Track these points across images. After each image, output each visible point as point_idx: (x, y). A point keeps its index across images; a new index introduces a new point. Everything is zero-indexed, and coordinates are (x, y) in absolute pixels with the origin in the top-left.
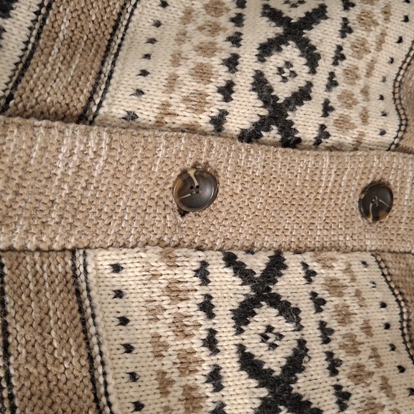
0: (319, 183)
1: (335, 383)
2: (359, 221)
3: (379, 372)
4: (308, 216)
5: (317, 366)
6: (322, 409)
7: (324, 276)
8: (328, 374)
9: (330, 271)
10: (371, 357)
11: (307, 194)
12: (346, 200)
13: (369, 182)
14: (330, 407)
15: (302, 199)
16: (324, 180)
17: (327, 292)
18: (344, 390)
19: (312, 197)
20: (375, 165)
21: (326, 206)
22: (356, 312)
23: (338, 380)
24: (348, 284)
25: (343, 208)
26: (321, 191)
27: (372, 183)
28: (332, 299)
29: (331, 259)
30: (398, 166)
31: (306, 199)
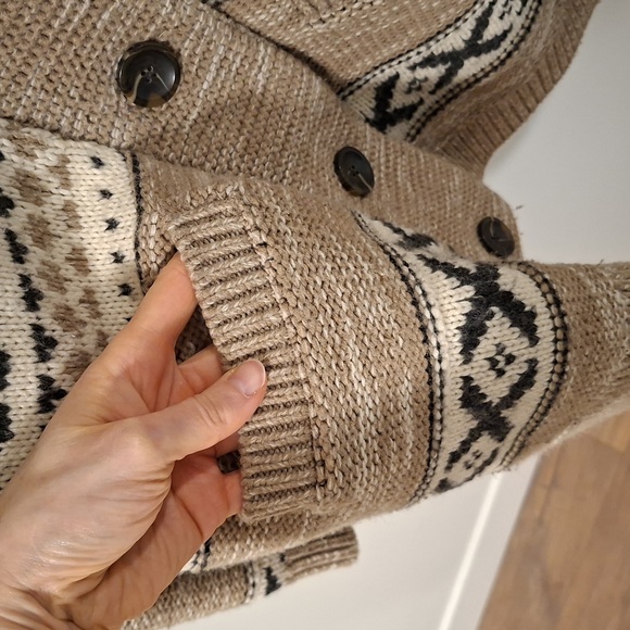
0: (56, 9)
1: (34, 321)
2: (111, 96)
3: (94, 324)
4: (19, 58)
5: (6, 291)
6: (10, 353)
7: (17, 166)
8: (23, 307)
9: (27, 162)
10: (82, 301)
11: (27, 20)
12: (97, 54)
13: (147, 37)
14: (22, 353)
15: (15, 26)
16: (68, 6)
17: (16, 191)
18: (47, 334)
19: (36, 28)
20: (164, 12)
21: (58, 53)
22: (62, 233)
23: (38, 318)
24: (54, 191)
25: (88, 65)
26: (56, 24)
27: (152, 41)
28: (23, 204)
29: (37, 143)
30: (203, 30)
31: (24, 30)
